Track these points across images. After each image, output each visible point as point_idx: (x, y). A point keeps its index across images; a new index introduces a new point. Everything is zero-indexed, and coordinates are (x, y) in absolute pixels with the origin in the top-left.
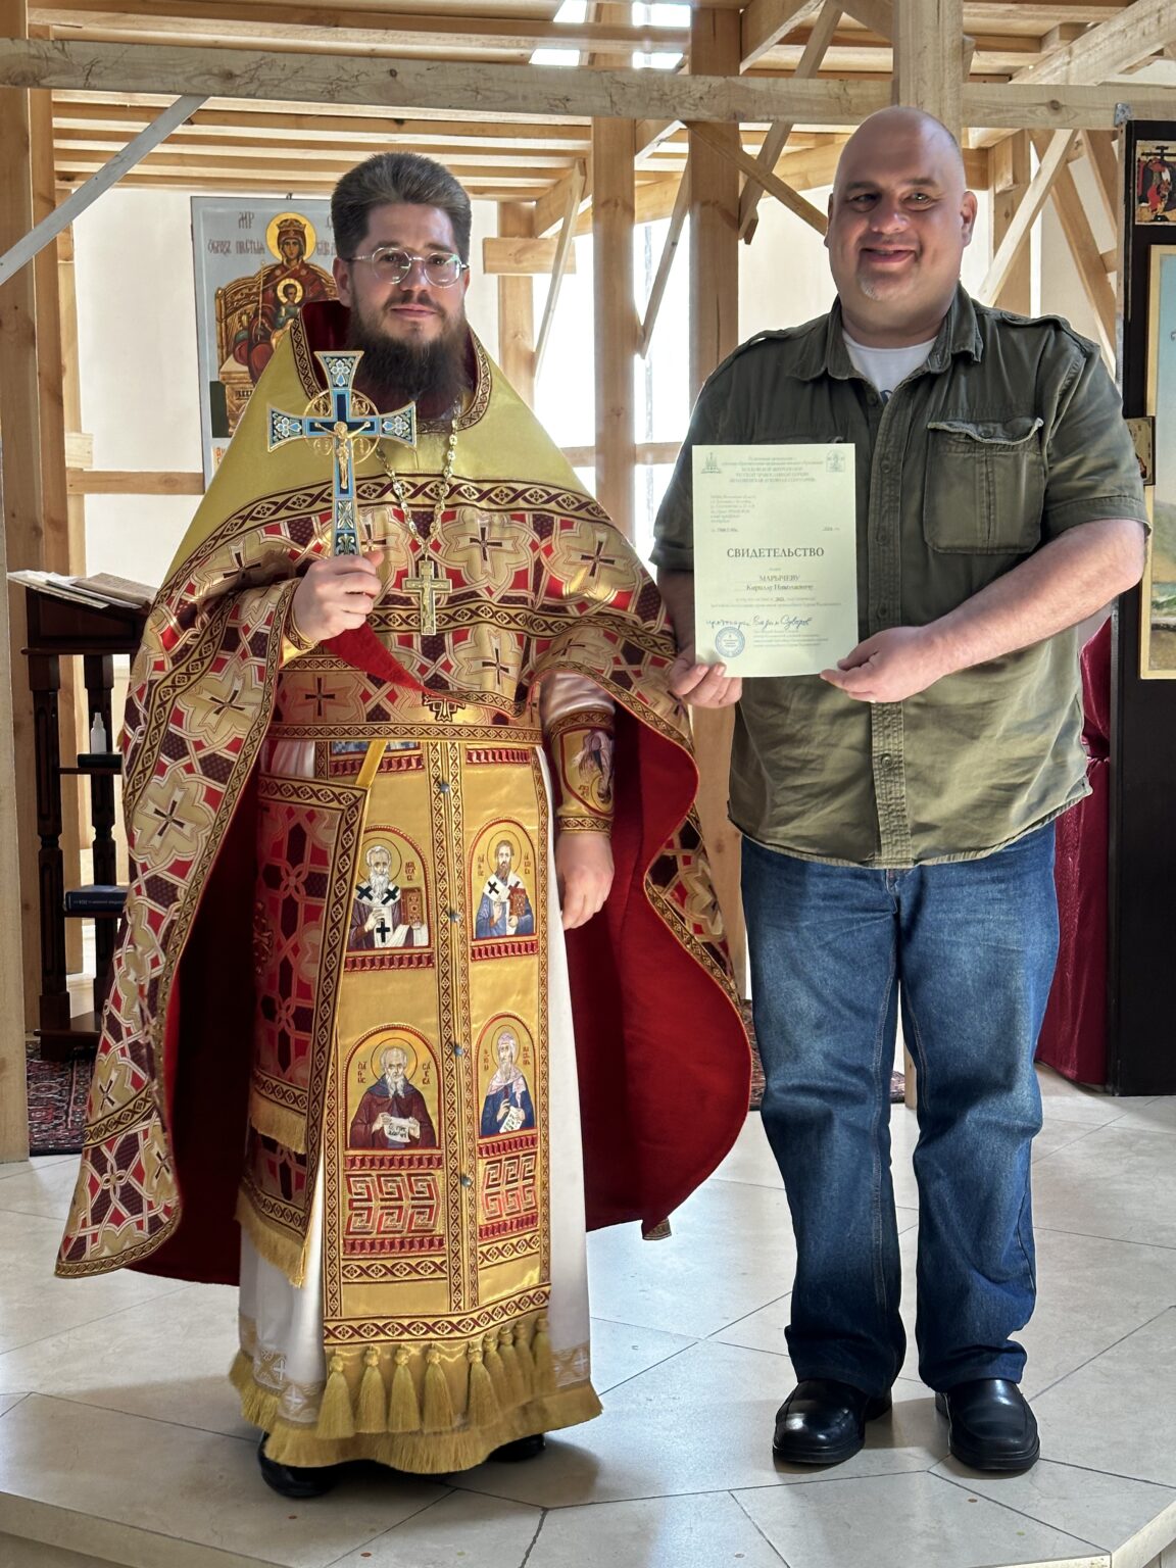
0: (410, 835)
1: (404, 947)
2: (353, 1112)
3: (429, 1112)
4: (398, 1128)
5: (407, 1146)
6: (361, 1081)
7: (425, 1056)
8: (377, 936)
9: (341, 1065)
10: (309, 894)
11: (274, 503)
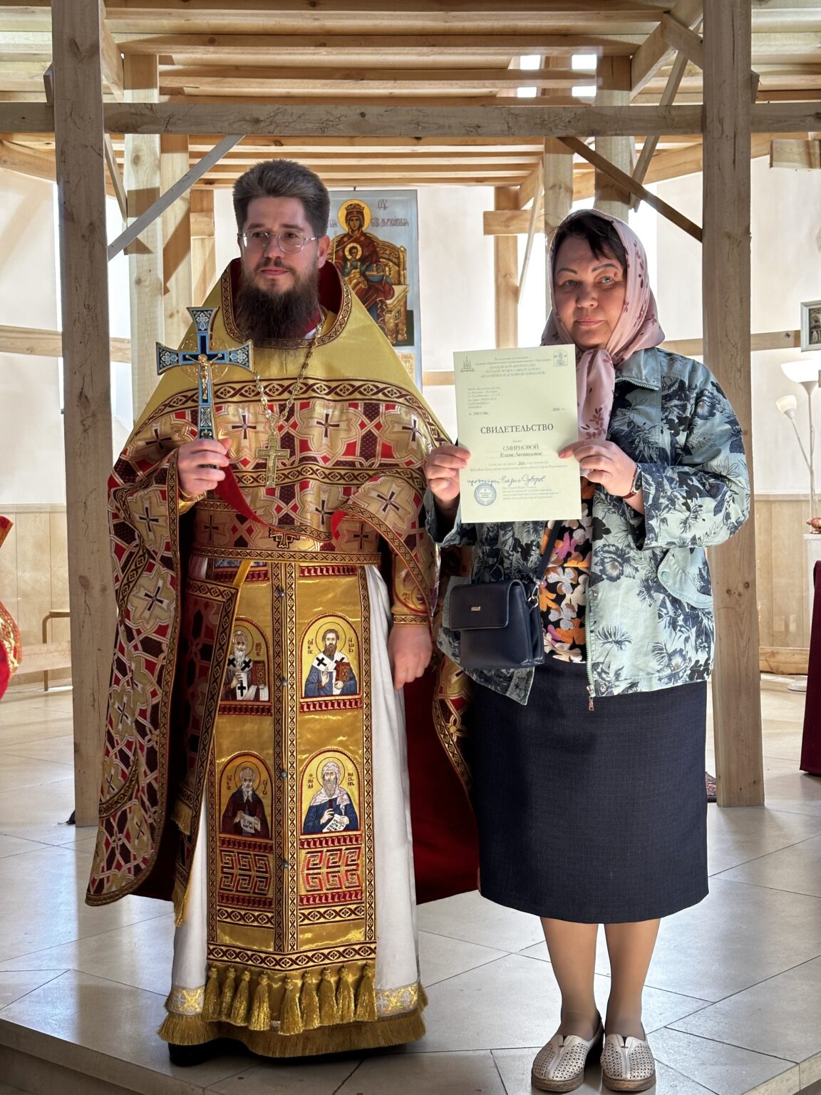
0: (259, 624)
1: (253, 701)
2: (224, 808)
3: (266, 814)
4: (249, 822)
5: (253, 835)
6: (229, 788)
7: (265, 775)
8: (238, 692)
9: (217, 776)
10: (202, 658)
11: (185, 396)
